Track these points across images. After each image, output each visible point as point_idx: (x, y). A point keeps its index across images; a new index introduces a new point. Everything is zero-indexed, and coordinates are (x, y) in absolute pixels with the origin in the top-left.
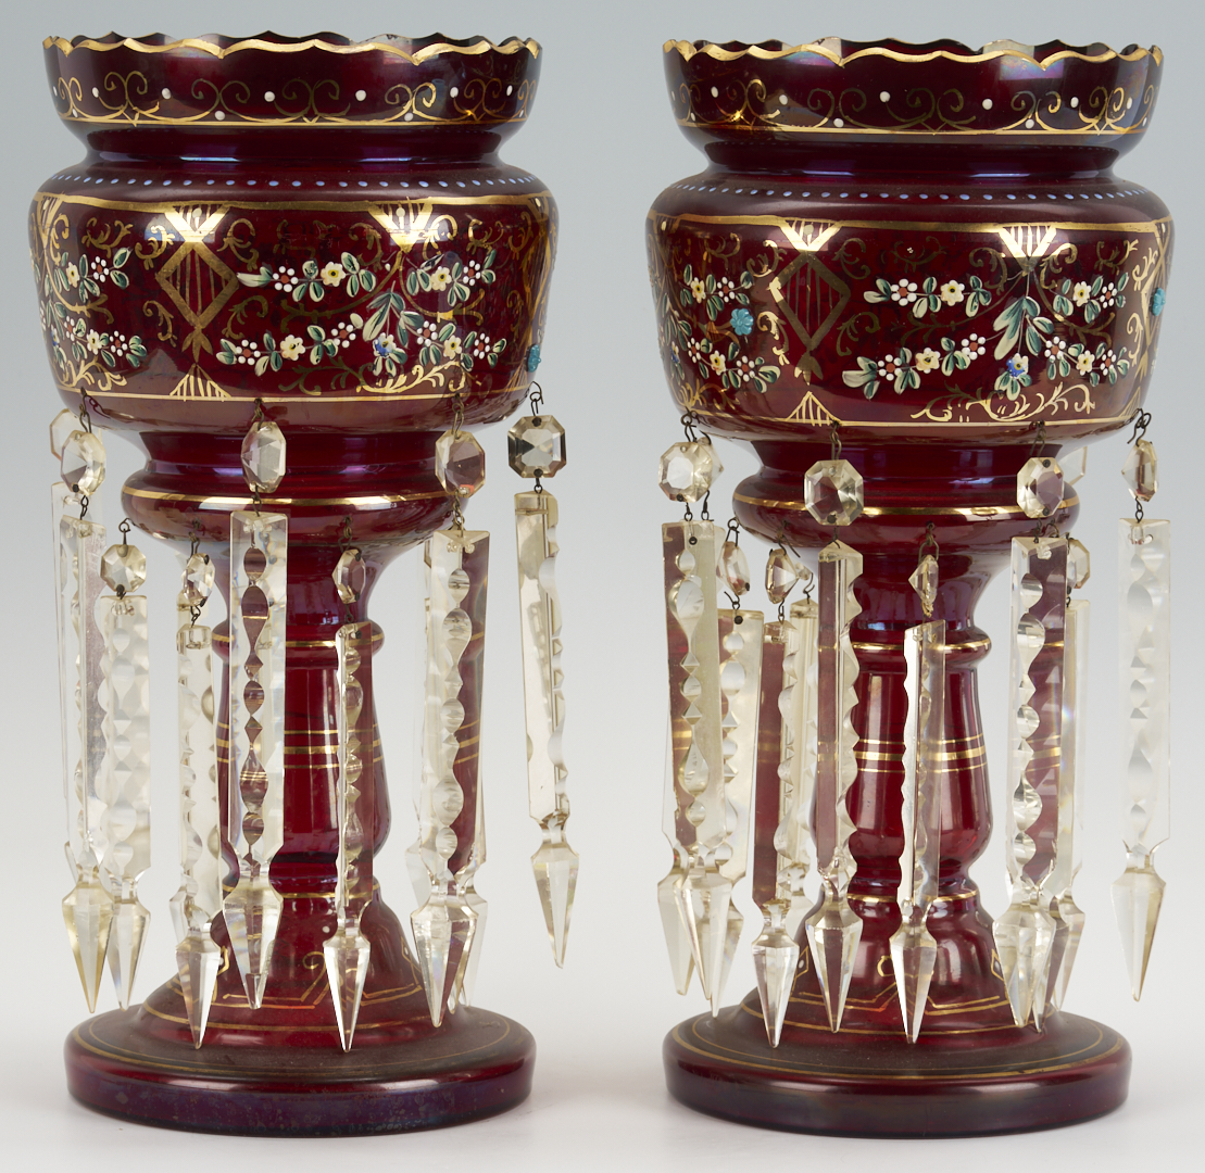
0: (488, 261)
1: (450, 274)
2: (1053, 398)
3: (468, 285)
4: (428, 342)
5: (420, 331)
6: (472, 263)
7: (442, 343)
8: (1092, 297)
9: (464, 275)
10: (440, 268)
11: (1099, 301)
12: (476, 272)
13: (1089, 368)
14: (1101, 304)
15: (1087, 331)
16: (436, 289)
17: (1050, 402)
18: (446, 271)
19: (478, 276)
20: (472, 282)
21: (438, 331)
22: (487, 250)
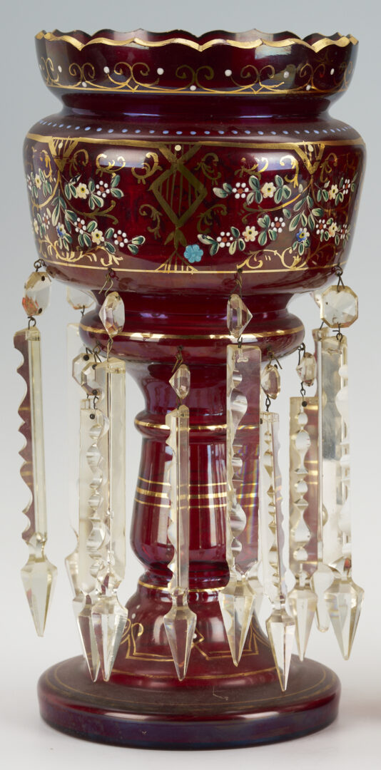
0: (114, 183)
1: (87, 188)
3: (101, 196)
4: (81, 232)
5: (76, 224)
6: (101, 183)
7: (90, 233)
9: (97, 190)
10: (80, 184)
12: (105, 189)
16: (80, 197)
18: (84, 186)
19: (108, 191)
20: (104, 195)
21: (86, 224)
22: (111, 175)
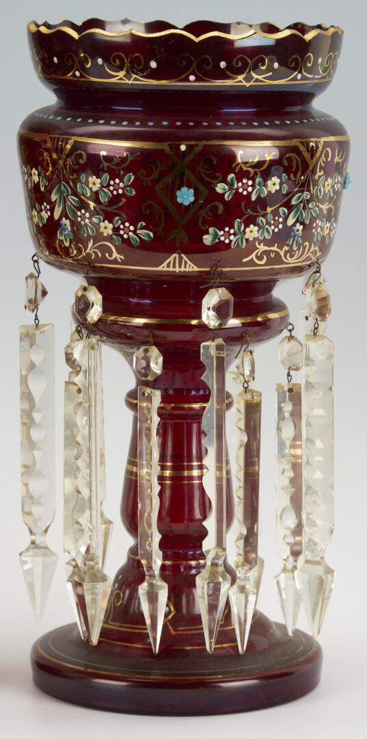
2: (89, 248)
8: (103, 187)
11: (109, 190)
13: (110, 232)
14: (112, 192)
15: (104, 208)
17: (88, 251)
